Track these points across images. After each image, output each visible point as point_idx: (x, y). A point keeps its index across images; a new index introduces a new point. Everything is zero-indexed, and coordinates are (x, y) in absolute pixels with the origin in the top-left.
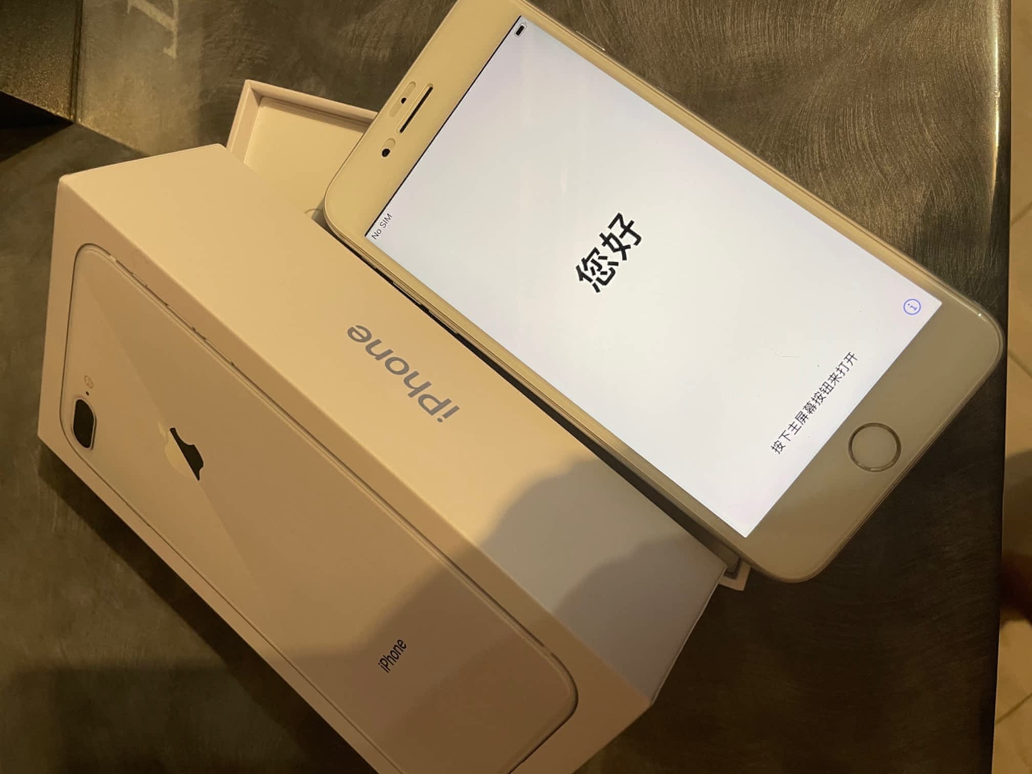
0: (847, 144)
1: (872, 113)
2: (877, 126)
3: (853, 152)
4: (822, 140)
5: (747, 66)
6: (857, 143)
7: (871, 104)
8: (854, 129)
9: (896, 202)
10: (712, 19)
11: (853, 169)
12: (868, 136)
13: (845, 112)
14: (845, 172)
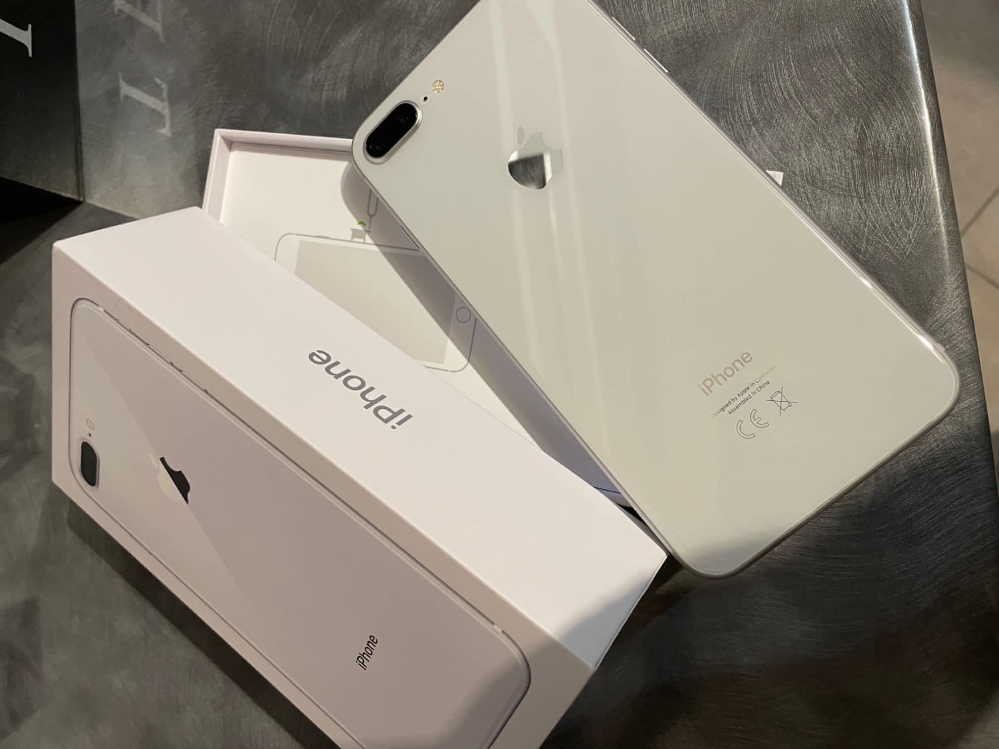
0: (773, 96)
1: (792, 64)
2: (800, 74)
3: (780, 102)
4: (750, 97)
6: (782, 93)
7: (791, 56)
8: (778, 82)
9: (829, 141)
10: (630, 7)
11: (783, 119)
12: (793, 86)
13: (767, 67)
14: (776, 122)
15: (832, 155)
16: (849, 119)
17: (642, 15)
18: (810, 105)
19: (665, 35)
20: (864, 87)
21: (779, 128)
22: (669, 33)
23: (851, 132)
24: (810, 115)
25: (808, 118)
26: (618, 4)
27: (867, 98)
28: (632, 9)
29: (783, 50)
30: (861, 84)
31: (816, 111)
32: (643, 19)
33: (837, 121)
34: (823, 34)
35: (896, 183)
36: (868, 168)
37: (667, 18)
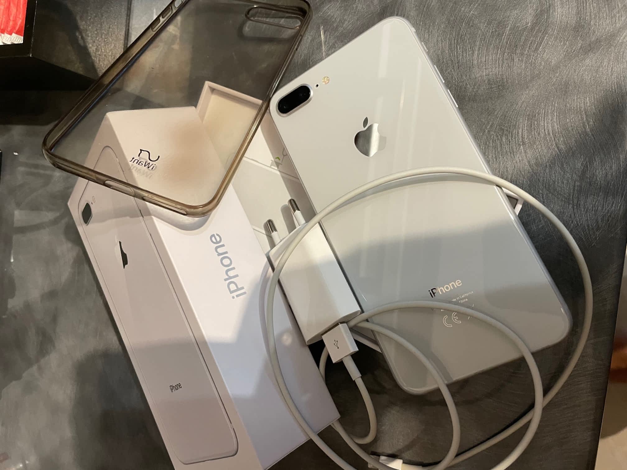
0: (539, 130)
1: (555, 113)
2: (558, 121)
3: (542, 135)
4: (524, 127)
5: (485, 81)
6: (545, 130)
7: (556, 108)
8: (544, 122)
9: (565, 166)
10: (466, 53)
11: (541, 146)
12: (552, 127)
13: (540, 111)
14: (536, 147)
15: (564, 174)
16: (580, 156)
17: (472, 60)
19: (483, 76)
20: (594, 138)
21: (537, 151)
22: (486, 75)
23: (580, 165)
25: (556, 149)
26: (460, 49)
27: (595, 146)
28: (468, 54)
29: (552, 104)
30: (593, 136)
32: (473, 63)
33: (572, 156)
34: (579, 100)
35: (598, 202)
36: (584, 189)
37: (487, 66)
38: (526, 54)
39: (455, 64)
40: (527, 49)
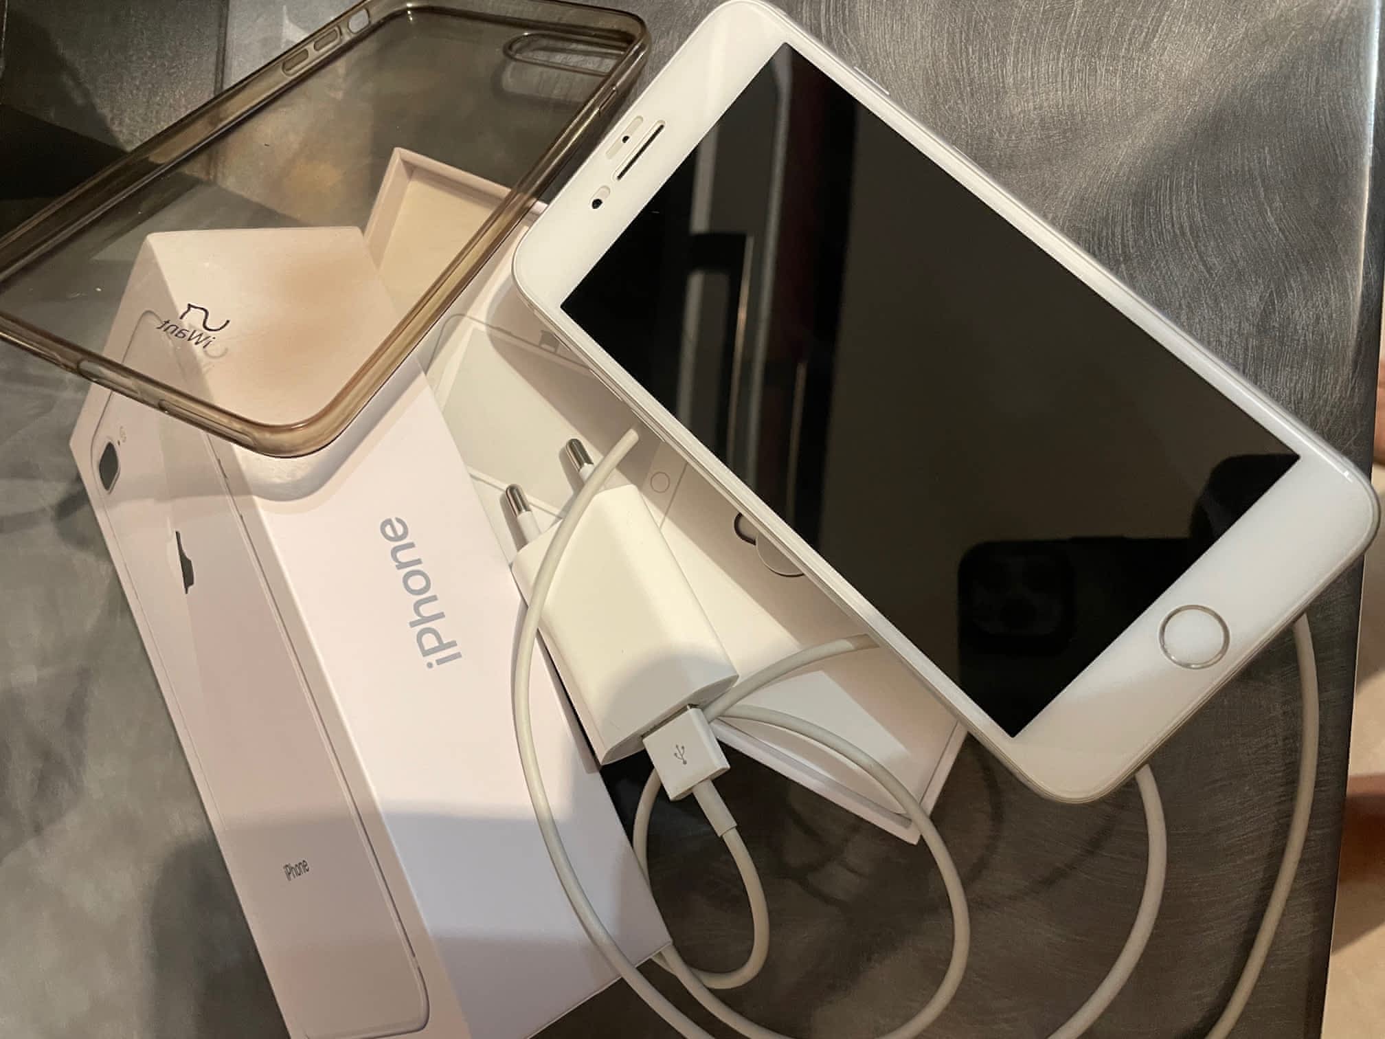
0: (1160, 227)
1: (1195, 187)
2: (1202, 203)
3: (1168, 237)
4: (1127, 221)
5: (1032, 123)
6: (1173, 226)
7: (1195, 175)
8: (1171, 208)
9: (1222, 305)
10: (988, 61)
11: (1167, 261)
12: (1189, 217)
13: (1160, 184)
14: (1155, 264)
15: (1221, 325)
16: (1257, 281)
17: (1003, 77)
18: (1206, 250)
19: (1029, 111)
20: (1287, 239)
21: (1158, 273)
22: (1035, 109)
23: (1255, 299)
24: (1205, 265)
25: (1201, 266)
26: (973, 54)
27: (1287, 255)
28: (992, 63)
29: (1187, 165)
30: (1283, 233)
31: (1213, 260)
32: (1003, 82)
33: (1238, 279)
34: (1246, 154)
35: (1300, 381)
36: (1268, 353)
37: (1036, 88)
38: (1123, 57)
39: (965, 87)
40: (1125, 45)
